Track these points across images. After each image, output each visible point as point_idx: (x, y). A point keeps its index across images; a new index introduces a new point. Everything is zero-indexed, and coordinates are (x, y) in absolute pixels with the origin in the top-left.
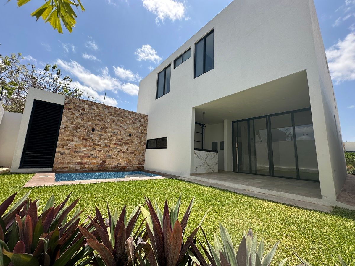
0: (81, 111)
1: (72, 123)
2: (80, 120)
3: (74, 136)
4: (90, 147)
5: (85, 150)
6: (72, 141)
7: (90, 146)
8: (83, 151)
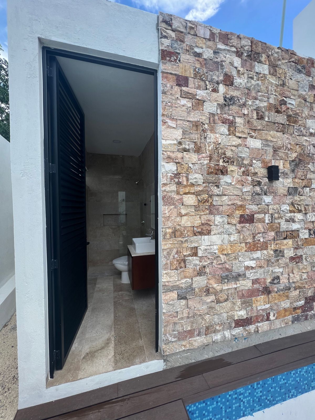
4: (266, 248)
5: (252, 264)
6: (209, 233)
8: (247, 268)
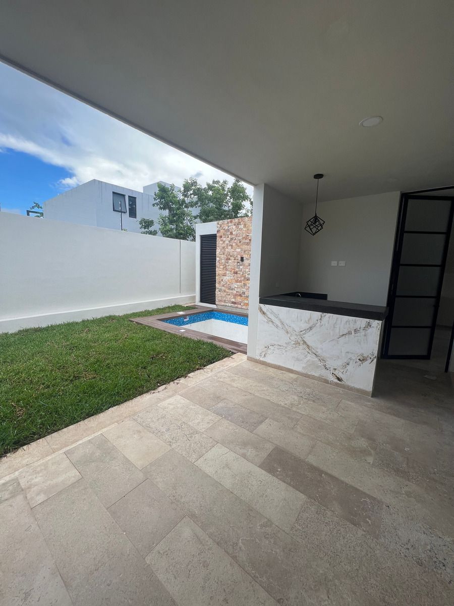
0: (230, 236)
1: (224, 254)
2: (230, 248)
3: (226, 270)
7: (240, 282)
8: (235, 287)
